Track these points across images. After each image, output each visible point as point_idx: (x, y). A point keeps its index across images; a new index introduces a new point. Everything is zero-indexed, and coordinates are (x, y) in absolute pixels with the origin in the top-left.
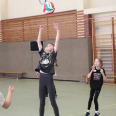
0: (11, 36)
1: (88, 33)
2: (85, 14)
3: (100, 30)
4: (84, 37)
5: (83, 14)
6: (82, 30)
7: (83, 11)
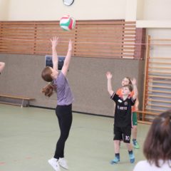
0: (14, 45)
1: (139, 54)
2: (137, 27)
3: (154, 51)
4: (133, 58)
5: (135, 26)
6: (132, 49)
7: (135, 23)
